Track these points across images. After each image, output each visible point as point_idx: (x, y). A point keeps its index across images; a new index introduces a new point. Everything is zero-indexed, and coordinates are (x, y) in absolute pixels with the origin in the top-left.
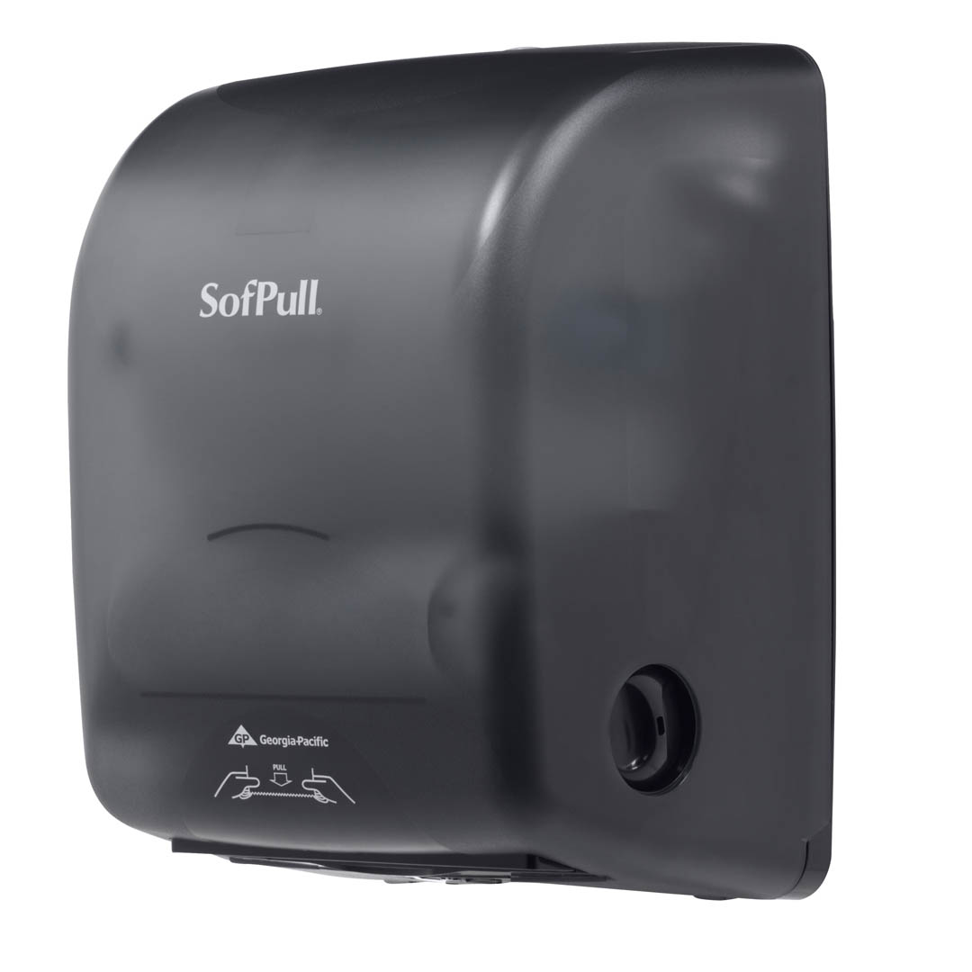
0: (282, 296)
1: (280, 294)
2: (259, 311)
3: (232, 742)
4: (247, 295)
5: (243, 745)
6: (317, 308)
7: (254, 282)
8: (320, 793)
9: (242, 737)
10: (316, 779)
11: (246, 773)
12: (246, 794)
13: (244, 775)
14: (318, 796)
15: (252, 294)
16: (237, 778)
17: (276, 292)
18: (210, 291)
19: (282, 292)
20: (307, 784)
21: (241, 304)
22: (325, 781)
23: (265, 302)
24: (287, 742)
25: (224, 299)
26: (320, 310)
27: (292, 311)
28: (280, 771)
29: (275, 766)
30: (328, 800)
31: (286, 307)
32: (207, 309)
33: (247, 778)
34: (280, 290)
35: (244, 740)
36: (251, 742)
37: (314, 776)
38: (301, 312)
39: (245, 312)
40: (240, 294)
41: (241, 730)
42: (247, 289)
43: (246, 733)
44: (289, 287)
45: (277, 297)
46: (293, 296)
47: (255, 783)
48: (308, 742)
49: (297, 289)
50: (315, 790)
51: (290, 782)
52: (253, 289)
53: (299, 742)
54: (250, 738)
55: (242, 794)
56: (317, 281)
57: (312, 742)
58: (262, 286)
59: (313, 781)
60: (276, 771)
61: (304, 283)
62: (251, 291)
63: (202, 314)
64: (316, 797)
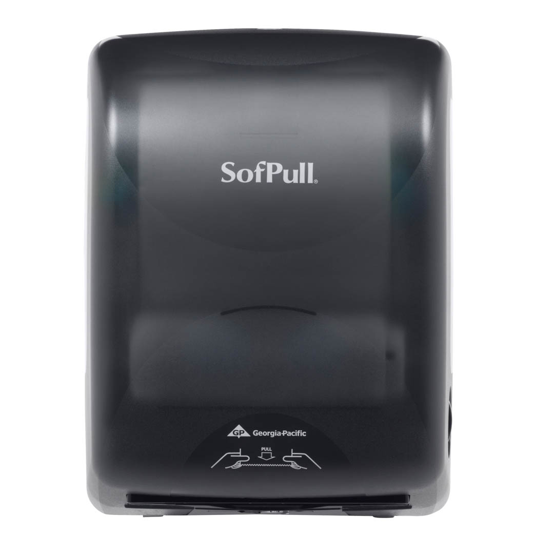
0: (286, 172)
1: (284, 170)
2: (270, 180)
3: (231, 435)
4: (259, 170)
5: (239, 436)
6: (314, 179)
7: (264, 163)
8: (295, 463)
9: (239, 431)
10: (293, 455)
11: (240, 453)
12: (238, 465)
13: (239, 454)
14: (294, 465)
15: (263, 170)
16: (232, 456)
17: (282, 169)
18: (228, 167)
19: (286, 169)
20: (286, 459)
21: (255, 175)
22: (301, 457)
23: (273, 175)
24: (273, 434)
25: (240, 172)
26: (316, 181)
27: (295, 180)
28: (267, 451)
29: (263, 449)
30: (301, 467)
31: (291, 177)
32: (228, 177)
33: (240, 456)
34: (284, 168)
35: (240, 433)
36: (246, 434)
37: (292, 454)
38: (302, 181)
39: (258, 180)
40: (253, 169)
41: (239, 428)
42: (258, 166)
43: (243, 429)
44: (291, 166)
45: (282, 172)
46: (295, 172)
47: (246, 458)
48: (290, 434)
49: (298, 168)
50: (292, 462)
51: (273, 457)
52: (265, 167)
53: (284, 434)
54: (245, 432)
55: (234, 466)
56: (312, 164)
57: (294, 434)
58: (270, 166)
59: (292, 456)
60: (264, 451)
61: (302, 165)
62: (261, 168)
63: (223, 180)
64: (292, 466)
